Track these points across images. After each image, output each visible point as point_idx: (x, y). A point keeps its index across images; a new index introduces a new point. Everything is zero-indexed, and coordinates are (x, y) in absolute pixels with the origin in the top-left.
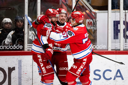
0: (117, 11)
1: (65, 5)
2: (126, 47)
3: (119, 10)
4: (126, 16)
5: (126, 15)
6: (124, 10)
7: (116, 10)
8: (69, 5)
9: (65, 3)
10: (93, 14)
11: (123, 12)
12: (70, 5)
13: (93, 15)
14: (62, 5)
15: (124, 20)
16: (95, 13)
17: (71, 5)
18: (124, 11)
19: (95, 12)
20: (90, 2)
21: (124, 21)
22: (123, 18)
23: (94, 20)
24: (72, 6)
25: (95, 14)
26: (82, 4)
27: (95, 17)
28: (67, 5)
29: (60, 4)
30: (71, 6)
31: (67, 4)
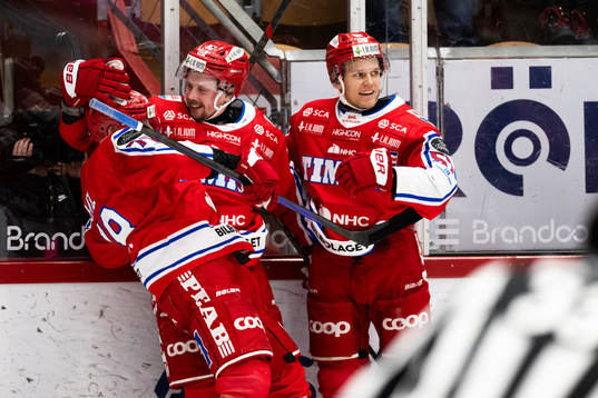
0: (394, 51)
1: (127, 24)
2: (442, 237)
3: (406, 46)
4: (442, 75)
5: (440, 73)
6: (429, 45)
7: (389, 45)
8: (145, 19)
9: (126, 11)
10: (273, 70)
11: (425, 57)
12: (151, 21)
13: (270, 75)
14: (112, 21)
15: (434, 98)
16: (281, 61)
17: (155, 21)
18: (432, 52)
19: (282, 57)
20: (256, 6)
21: (435, 103)
22: (429, 90)
23: (278, 98)
24: (161, 26)
25: (279, 69)
26: (216, 17)
27: (280, 84)
28: (135, 22)
29: (100, 18)
30: (159, 26)
31: (138, 15)
